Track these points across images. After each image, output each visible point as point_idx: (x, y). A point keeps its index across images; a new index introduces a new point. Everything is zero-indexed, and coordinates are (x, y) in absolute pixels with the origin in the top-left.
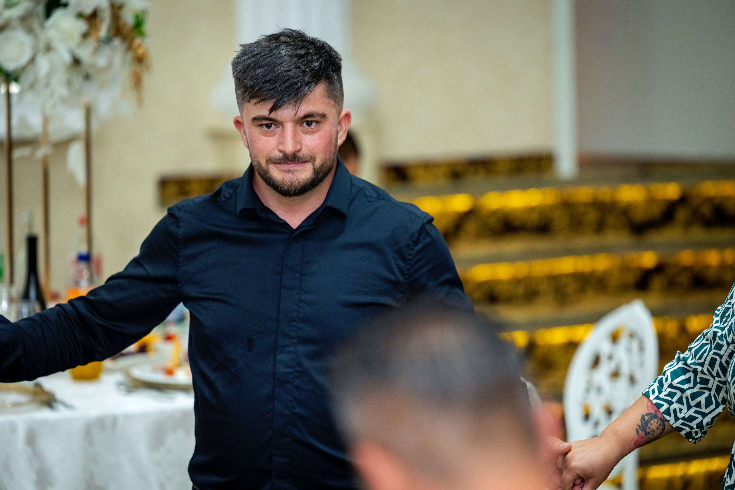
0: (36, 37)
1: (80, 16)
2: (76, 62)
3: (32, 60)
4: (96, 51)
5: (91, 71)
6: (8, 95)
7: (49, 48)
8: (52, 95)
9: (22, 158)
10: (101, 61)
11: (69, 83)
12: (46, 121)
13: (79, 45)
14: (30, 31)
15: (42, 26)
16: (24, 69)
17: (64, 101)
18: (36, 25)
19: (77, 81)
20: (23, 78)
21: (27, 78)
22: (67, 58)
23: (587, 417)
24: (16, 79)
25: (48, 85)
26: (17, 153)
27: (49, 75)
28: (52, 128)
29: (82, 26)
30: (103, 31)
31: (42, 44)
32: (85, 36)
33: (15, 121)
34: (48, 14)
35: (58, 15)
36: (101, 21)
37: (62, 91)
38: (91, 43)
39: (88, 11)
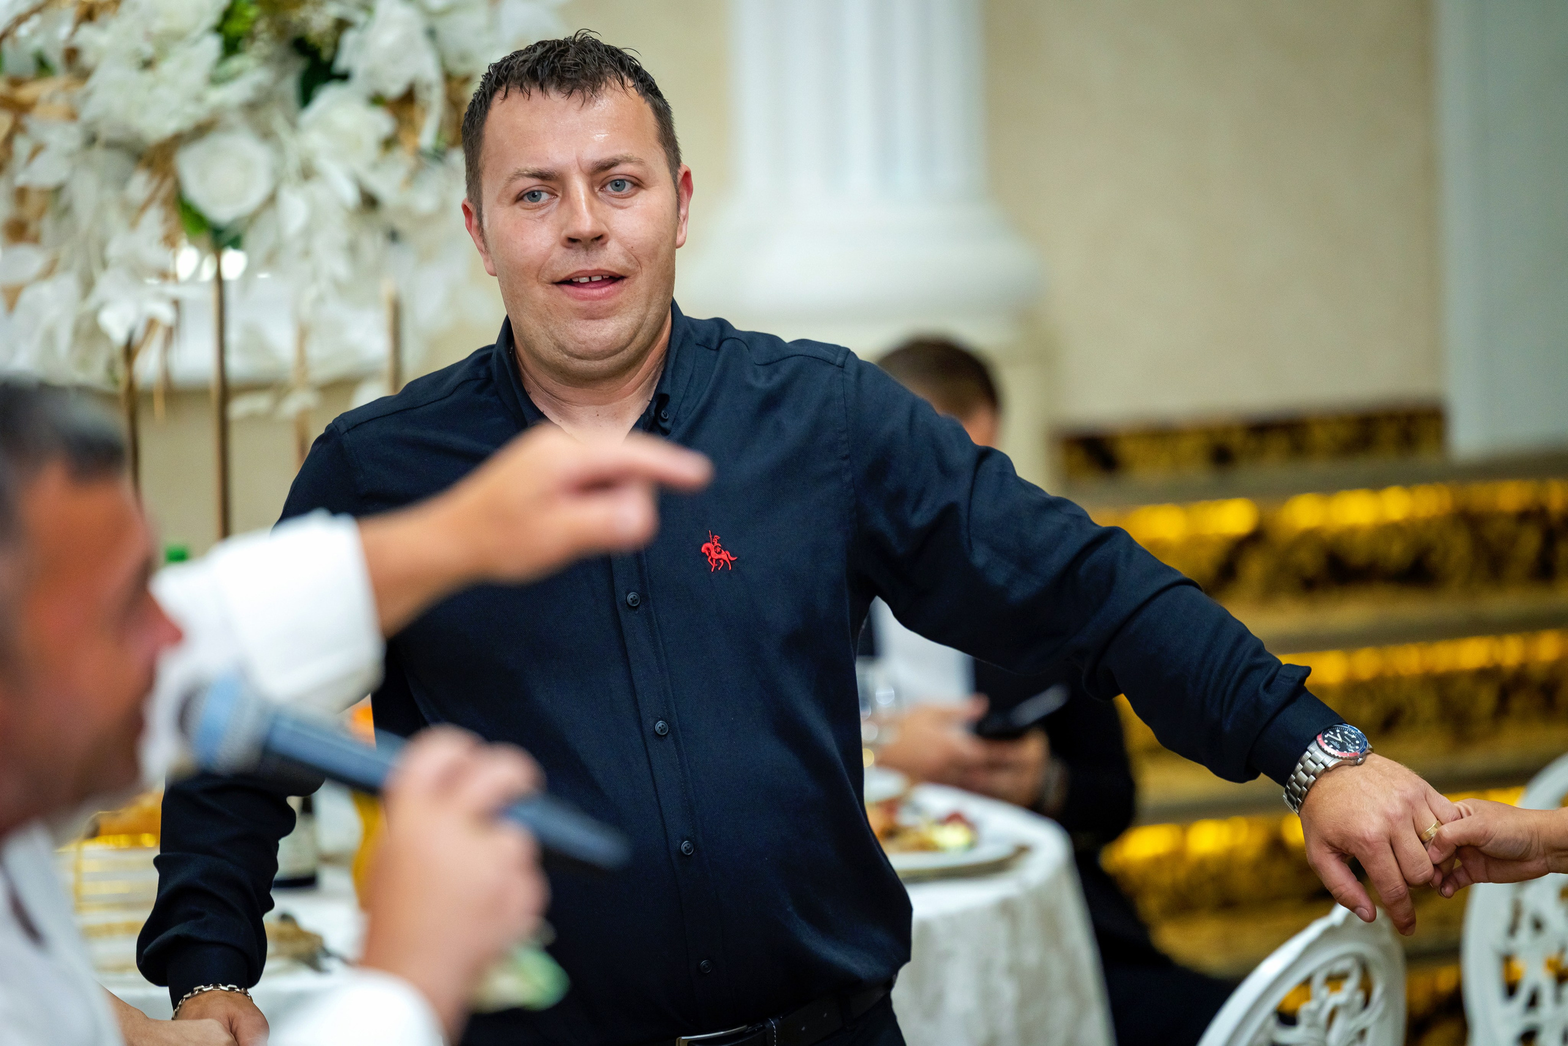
0: (279, 149)
1: (377, 100)
2: (370, 202)
3: (272, 200)
4: (413, 178)
5: (401, 224)
6: (219, 280)
7: (307, 173)
8: (315, 277)
9: (252, 418)
10: (425, 201)
11: (352, 249)
12: (303, 334)
13: (375, 167)
14: (266, 135)
15: (293, 125)
16: (253, 218)
17: (340, 288)
18: (278, 122)
19: (372, 244)
20: (251, 239)
21: (259, 240)
22: (350, 195)
23: (1511, 990)
24: (236, 243)
25: (306, 253)
26: (239, 408)
27: (308, 232)
28: (316, 350)
29: (382, 122)
30: (428, 134)
31: (293, 164)
32: (389, 143)
33: (234, 336)
34: (306, 97)
35: (328, 97)
36: (424, 111)
37: (340, 267)
38: (403, 159)
39: (394, 89)
